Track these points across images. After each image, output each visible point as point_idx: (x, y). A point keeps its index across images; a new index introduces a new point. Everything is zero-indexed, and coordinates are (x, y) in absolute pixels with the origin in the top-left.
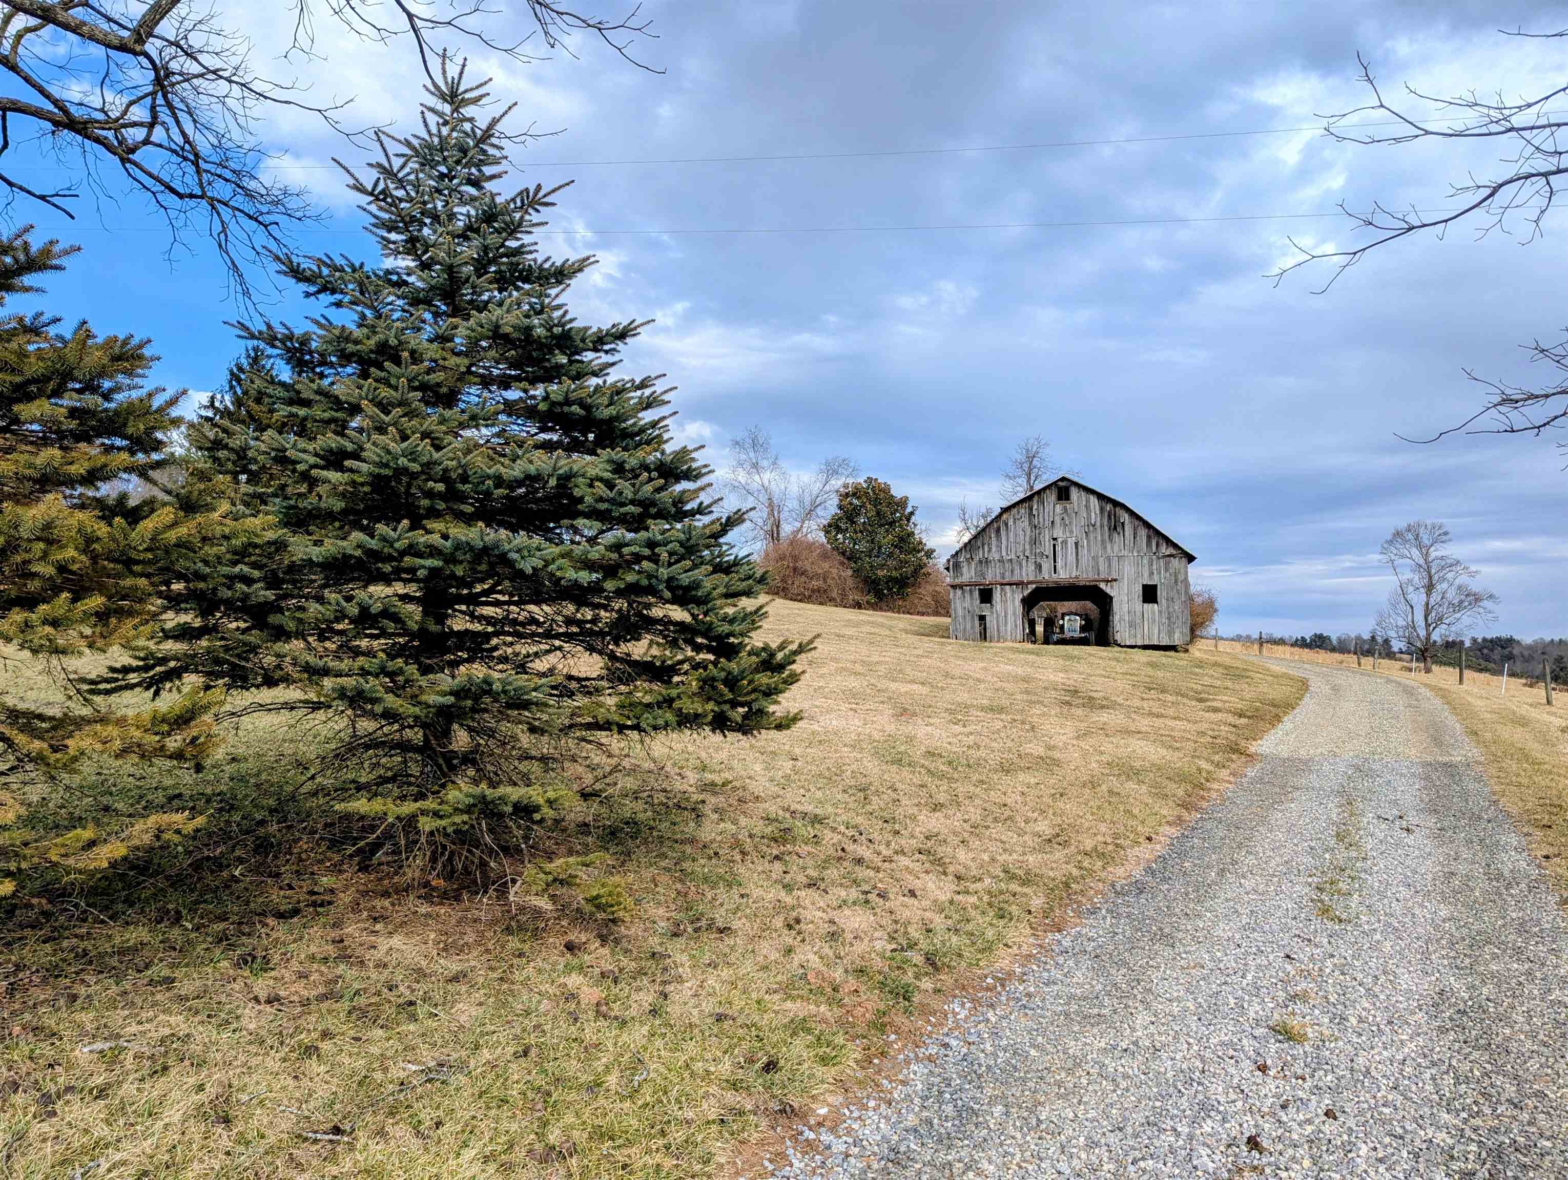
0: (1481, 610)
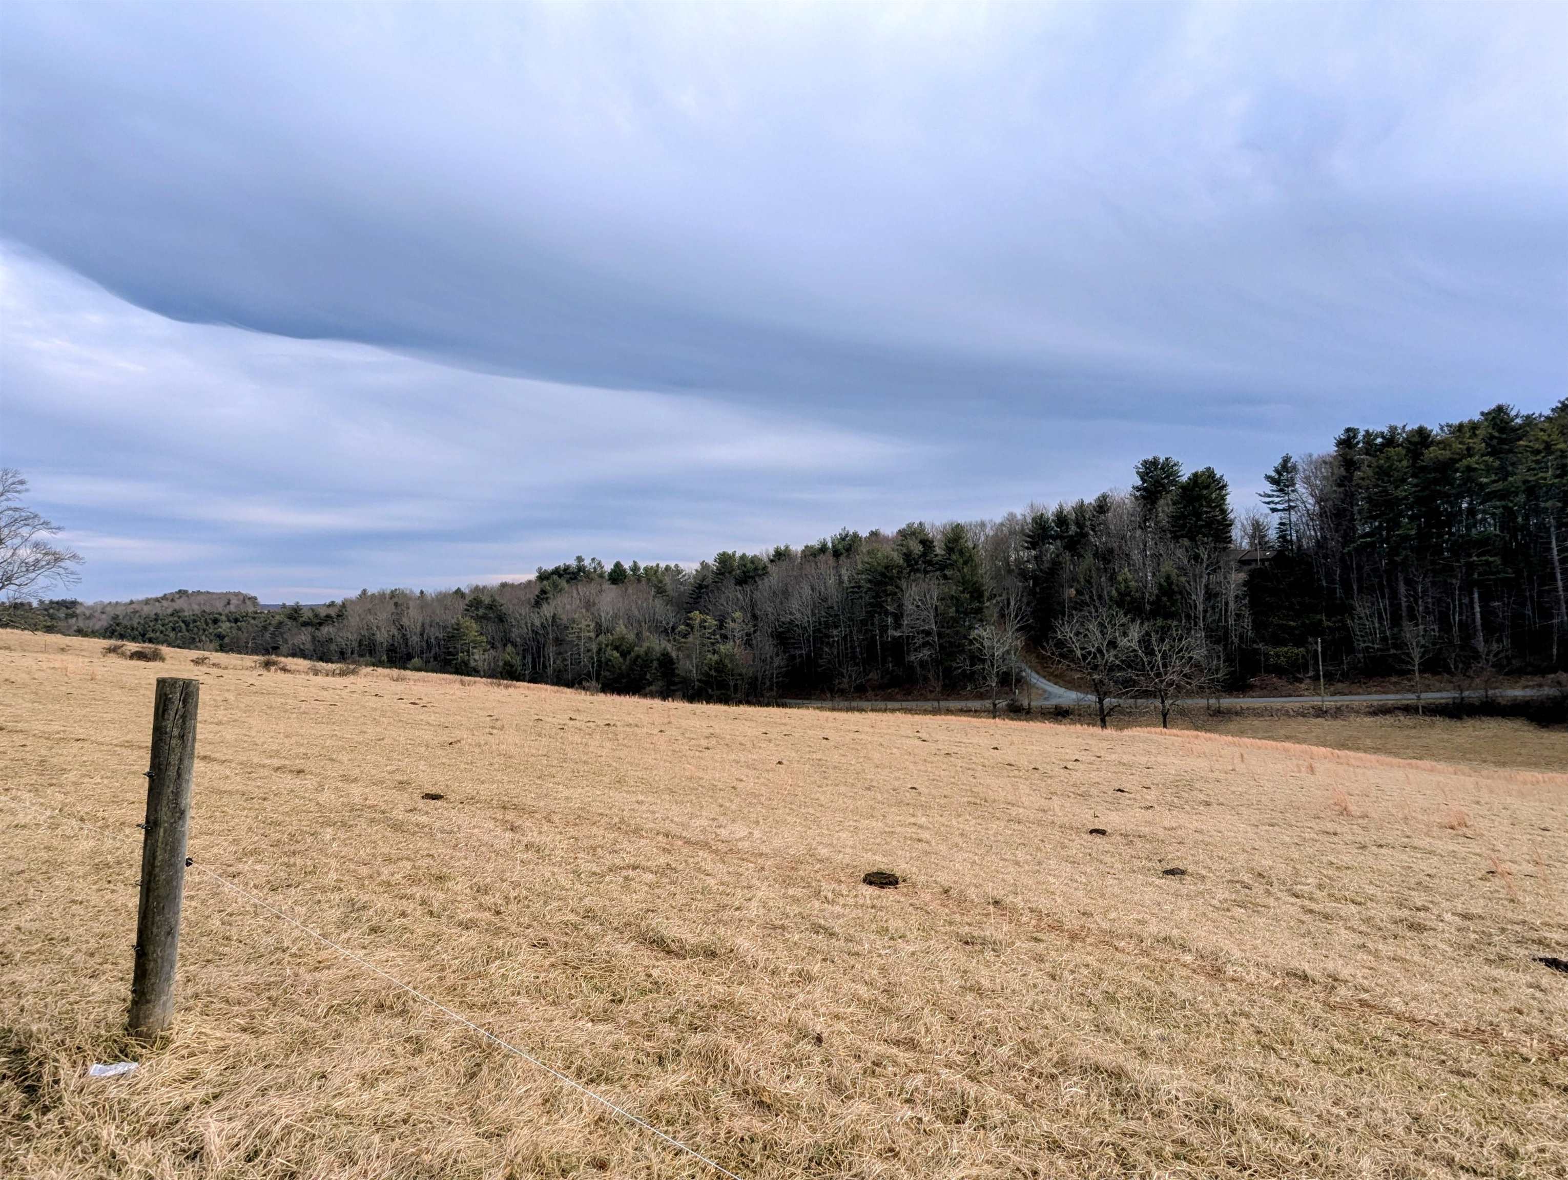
0: (62, 571)
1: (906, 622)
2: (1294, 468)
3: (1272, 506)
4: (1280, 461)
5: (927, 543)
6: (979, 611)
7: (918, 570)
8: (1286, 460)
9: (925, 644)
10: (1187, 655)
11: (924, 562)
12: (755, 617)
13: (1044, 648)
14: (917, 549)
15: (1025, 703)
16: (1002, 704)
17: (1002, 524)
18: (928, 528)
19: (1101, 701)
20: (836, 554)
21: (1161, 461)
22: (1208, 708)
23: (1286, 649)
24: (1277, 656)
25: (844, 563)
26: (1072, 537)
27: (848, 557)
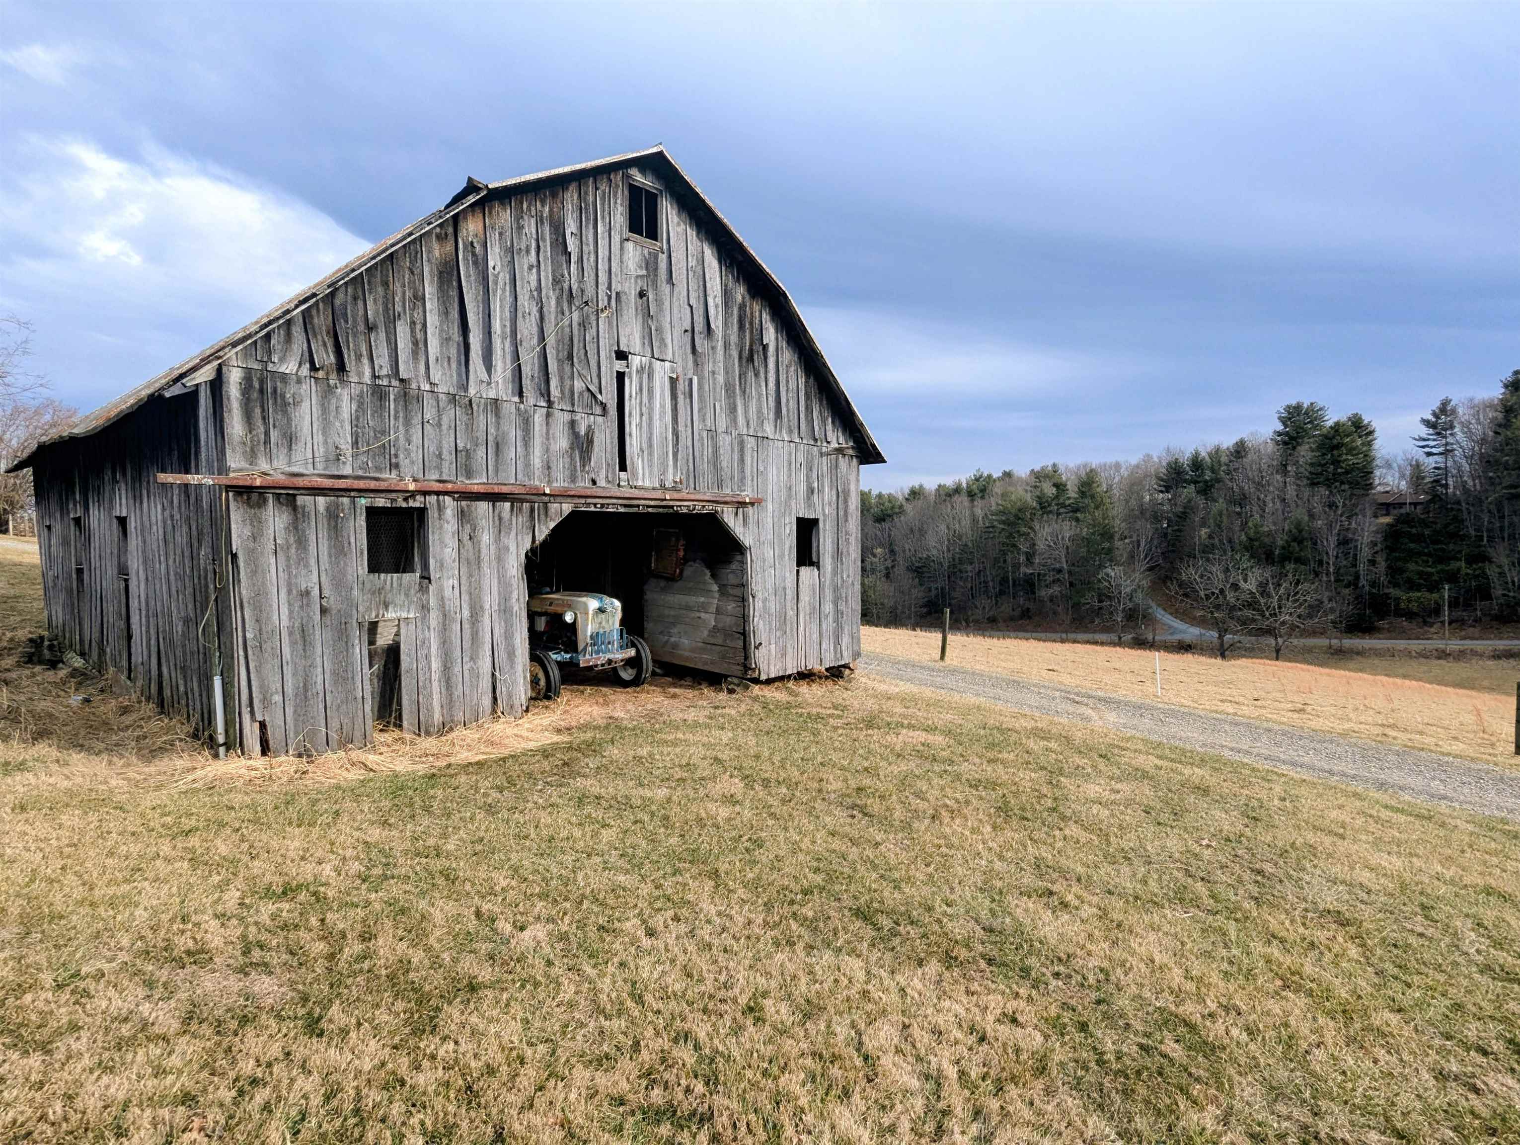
1: (1037, 561)
2: (1454, 411)
3: (1427, 450)
4: (1438, 404)
5: (1060, 487)
6: (1110, 551)
7: (1051, 512)
8: (1445, 404)
9: (1057, 581)
10: (1302, 598)
11: (1057, 505)
12: (892, 552)
13: (1168, 588)
14: (1050, 490)
15: (1150, 637)
16: (1128, 637)
17: (1137, 466)
18: (1062, 469)
19: (1221, 637)
20: (971, 495)
21: (1305, 406)
22: (1330, 647)
23: (1419, 594)
24: (1409, 601)
25: (979, 503)
26: (1206, 482)
27: (982, 498)
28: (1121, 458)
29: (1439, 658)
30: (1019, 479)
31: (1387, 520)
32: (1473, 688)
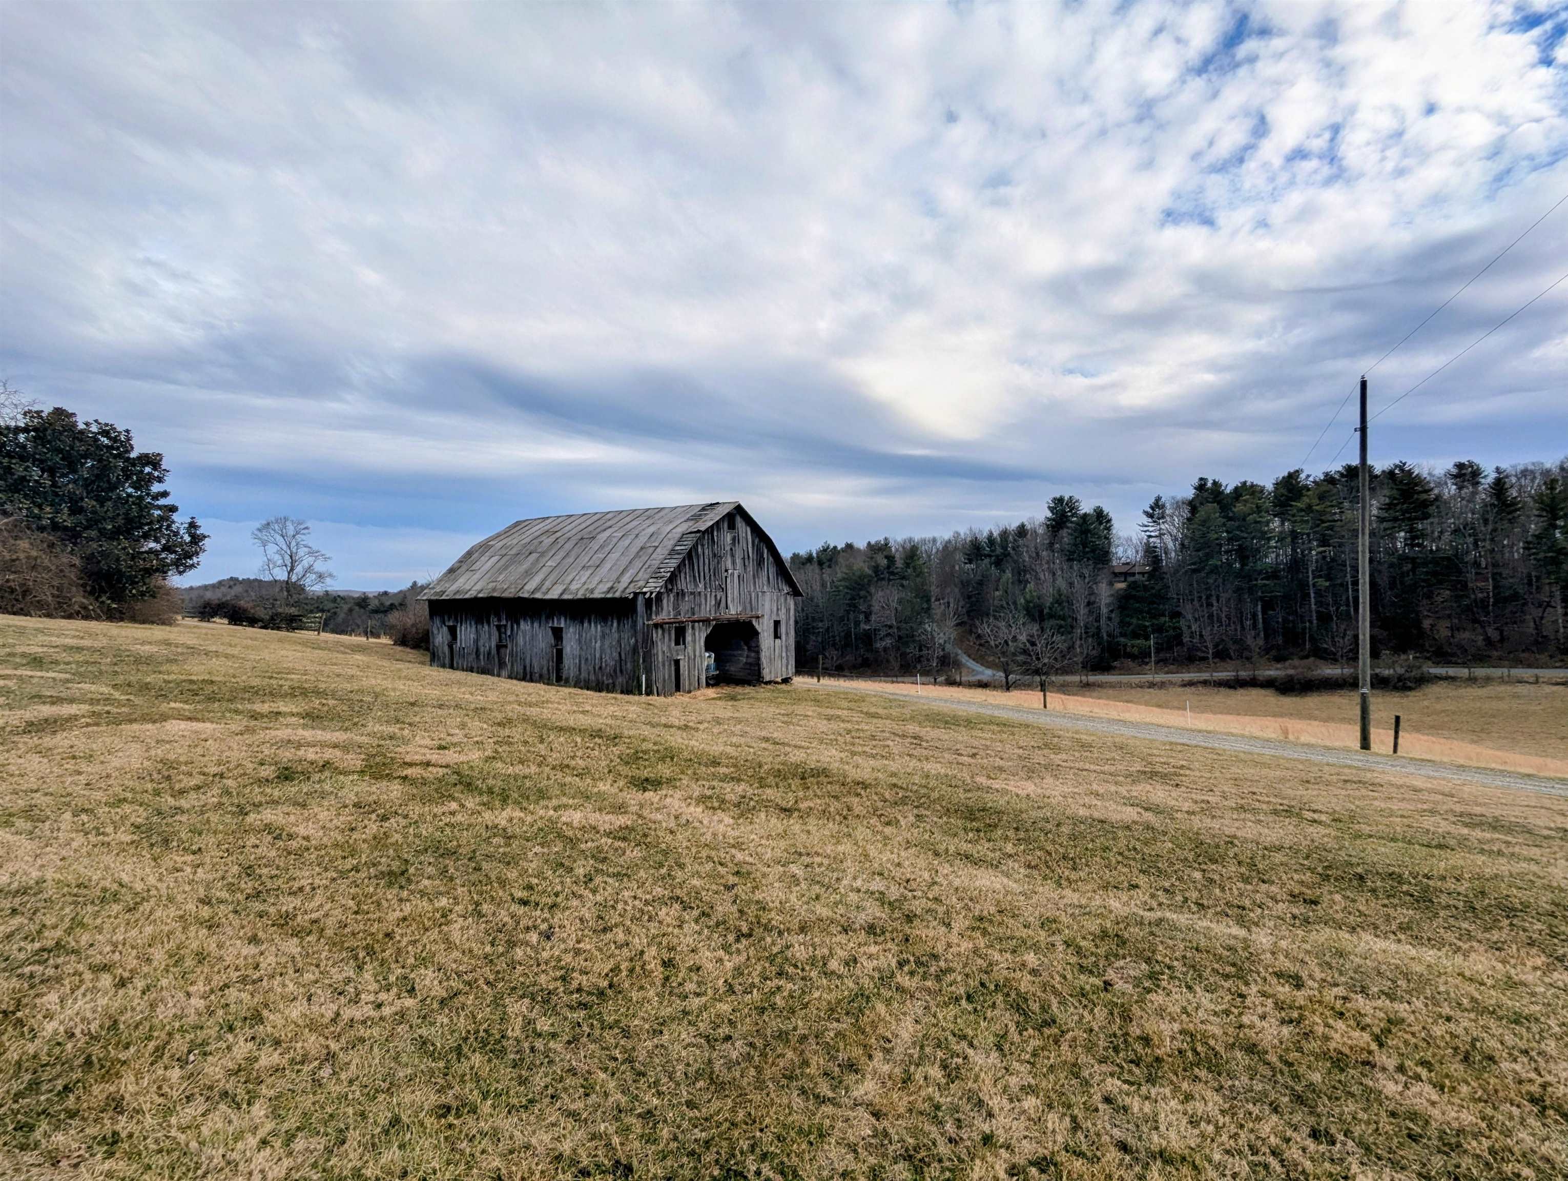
1: (874, 619)
2: (1163, 506)
3: (1148, 533)
4: (1154, 500)
5: (891, 559)
6: (928, 610)
7: (883, 579)
8: (1158, 499)
9: (888, 635)
11: (888, 573)
13: (969, 640)
14: (882, 561)
15: (958, 679)
16: (941, 679)
17: (949, 541)
18: (892, 543)
19: (1007, 677)
20: (820, 563)
21: (1066, 498)
22: (1080, 682)
23: (1138, 642)
24: (1133, 646)
25: (827, 571)
26: (997, 556)
27: (830, 567)
28: (937, 535)
29: (1149, 687)
30: (859, 550)
31: (1122, 585)
32: (1167, 708)
